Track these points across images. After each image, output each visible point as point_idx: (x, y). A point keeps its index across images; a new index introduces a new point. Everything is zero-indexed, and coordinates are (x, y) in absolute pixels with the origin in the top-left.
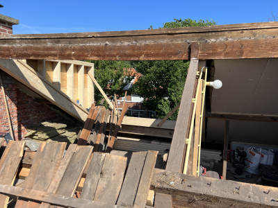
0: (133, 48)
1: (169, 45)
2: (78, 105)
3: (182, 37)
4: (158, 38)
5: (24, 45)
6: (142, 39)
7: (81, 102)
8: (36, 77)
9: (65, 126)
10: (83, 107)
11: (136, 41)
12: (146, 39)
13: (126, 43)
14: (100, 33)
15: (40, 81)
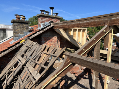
0: (87, 23)
1: (98, 21)
2: (79, 43)
3: (103, 18)
4: (95, 19)
5: (61, 25)
6: (90, 20)
7: (81, 43)
8: (65, 34)
9: (74, 50)
10: (81, 44)
11: (88, 21)
12: (91, 20)
13: (85, 22)
14: (78, 19)
15: (66, 35)
